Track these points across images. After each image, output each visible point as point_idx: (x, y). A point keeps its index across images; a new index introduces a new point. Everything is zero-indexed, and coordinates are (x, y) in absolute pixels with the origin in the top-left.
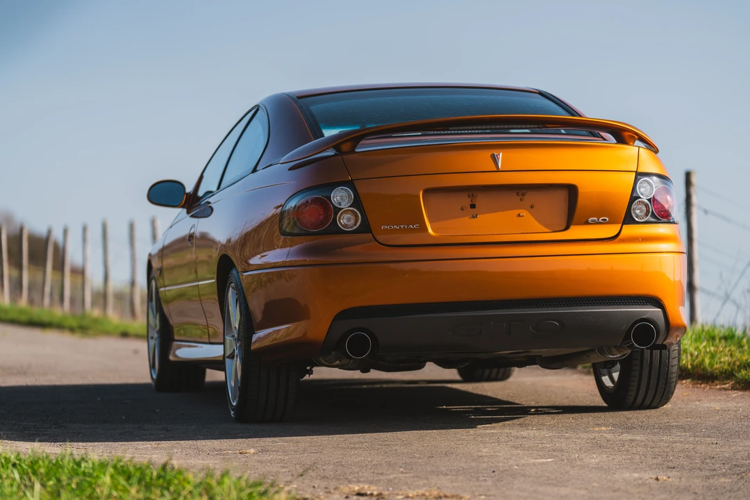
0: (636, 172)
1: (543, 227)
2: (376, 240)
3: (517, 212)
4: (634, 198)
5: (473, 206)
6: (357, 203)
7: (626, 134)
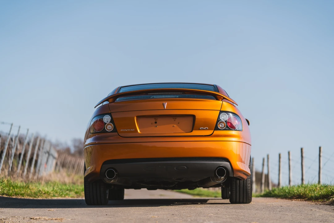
0: (220, 111)
1: (182, 131)
2: (119, 135)
3: (173, 125)
4: (218, 120)
5: (156, 123)
6: (112, 121)
7: (218, 96)
